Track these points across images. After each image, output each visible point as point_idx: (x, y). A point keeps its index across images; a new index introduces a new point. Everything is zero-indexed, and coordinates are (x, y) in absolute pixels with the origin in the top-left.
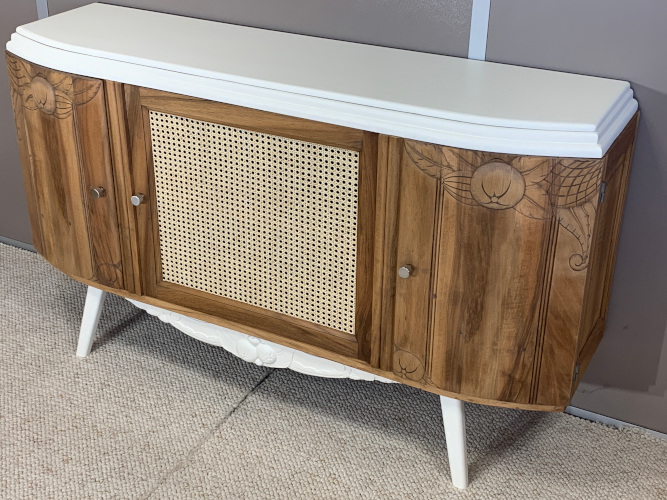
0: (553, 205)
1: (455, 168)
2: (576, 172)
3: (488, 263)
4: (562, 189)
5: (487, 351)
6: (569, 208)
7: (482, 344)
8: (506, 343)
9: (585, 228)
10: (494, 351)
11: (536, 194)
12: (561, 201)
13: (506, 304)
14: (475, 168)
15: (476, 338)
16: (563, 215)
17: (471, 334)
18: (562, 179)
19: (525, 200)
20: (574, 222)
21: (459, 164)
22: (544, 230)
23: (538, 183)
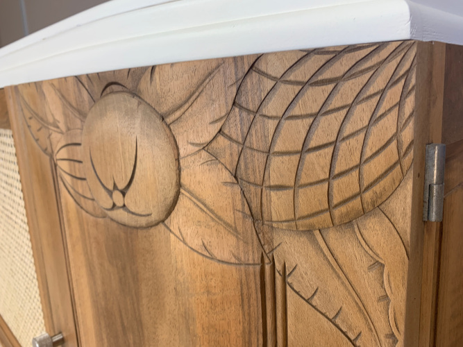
1: (62, 126)
4: (276, 162)
9: (376, 309)
12: (278, 204)
18: (272, 125)
20: (334, 286)
21: (65, 115)
23: (206, 147)
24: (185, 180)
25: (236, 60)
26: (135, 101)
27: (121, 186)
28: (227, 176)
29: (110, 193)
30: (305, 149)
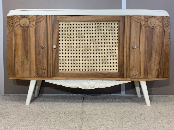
0: (163, 26)
1: (144, 20)
2: (166, 19)
4: (164, 23)
5: (153, 65)
6: (166, 27)
7: (152, 63)
8: (157, 62)
10: (155, 64)
11: (160, 24)
14: (148, 19)
17: (150, 61)
20: (167, 31)
21: (144, 19)
22: (162, 33)
23: (160, 22)
25: (163, 16)
26: (155, 18)
29: (152, 25)
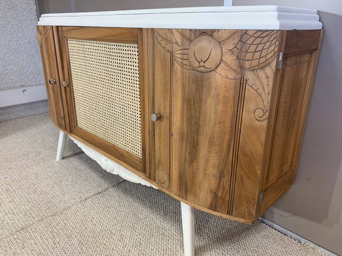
0: (242, 67)
2: (258, 40)
3: (200, 112)
4: (248, 54)
5: (201, 175)
6: (253, 70)
7: (198, 169)
8: (212, 171)
9: (266, 88)
10: (205, 175)
11: (230, 59)
12: (247, 64)
13: (211, 143)
14: (190, 41)
15: (195, 164)
16: (249, 75)
17: (192, 161)
18: (248, 46)
19: (222, 64)
20: (258, 82)
21: (182, 40)
22: (235, 88)
23: (231, 50)
24: (223, 58)
25: (242, 30)
26: (211, 38)
27: (204, 60)
28: (235, 58)
29: (199, 62)
30: (255, 52)
